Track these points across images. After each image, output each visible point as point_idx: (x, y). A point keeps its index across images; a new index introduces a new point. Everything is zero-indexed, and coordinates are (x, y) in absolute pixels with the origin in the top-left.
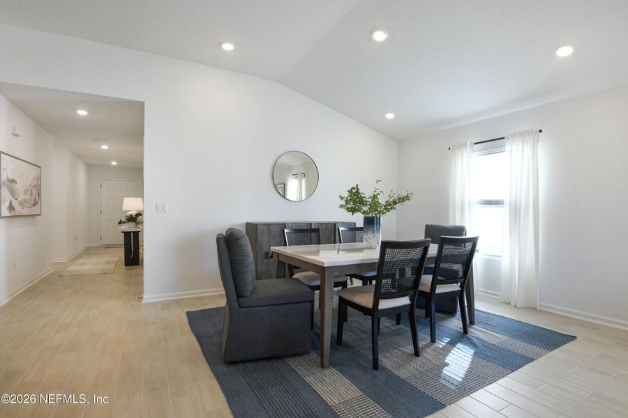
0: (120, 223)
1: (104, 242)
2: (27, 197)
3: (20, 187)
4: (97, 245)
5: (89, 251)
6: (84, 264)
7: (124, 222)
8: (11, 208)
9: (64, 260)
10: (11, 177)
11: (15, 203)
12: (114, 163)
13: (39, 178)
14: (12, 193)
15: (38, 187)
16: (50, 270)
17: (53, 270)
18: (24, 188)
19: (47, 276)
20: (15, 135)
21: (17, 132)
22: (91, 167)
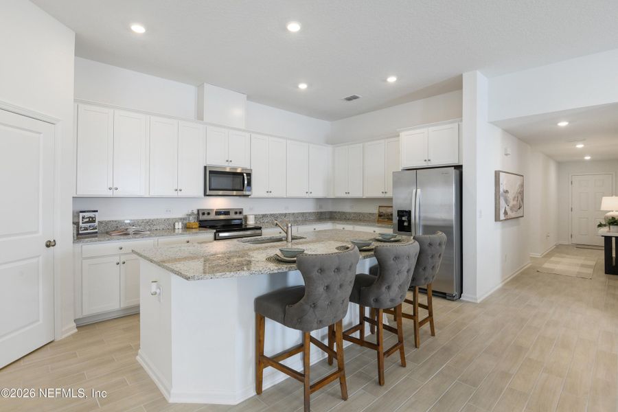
0: (600, 225)
1: (575, 241)
2: (515, 203)
3: (511, 196)
4: (566, 243)
5: (560, 249)
6: (558, 263)
7: (605, 225)
8: (506, 213)
9: (538, 255)
10: (505, 189)
11: (508, 210)
12: (588, 158)
13: (522, 186)
14: (506, 201)
15: (521, 193)
16: (528, 264)
17: (530, 264)
18: (513, 196)
19: (525, 270)
20: (506, 155)
21: (508, 153)
22: (561, 165)
